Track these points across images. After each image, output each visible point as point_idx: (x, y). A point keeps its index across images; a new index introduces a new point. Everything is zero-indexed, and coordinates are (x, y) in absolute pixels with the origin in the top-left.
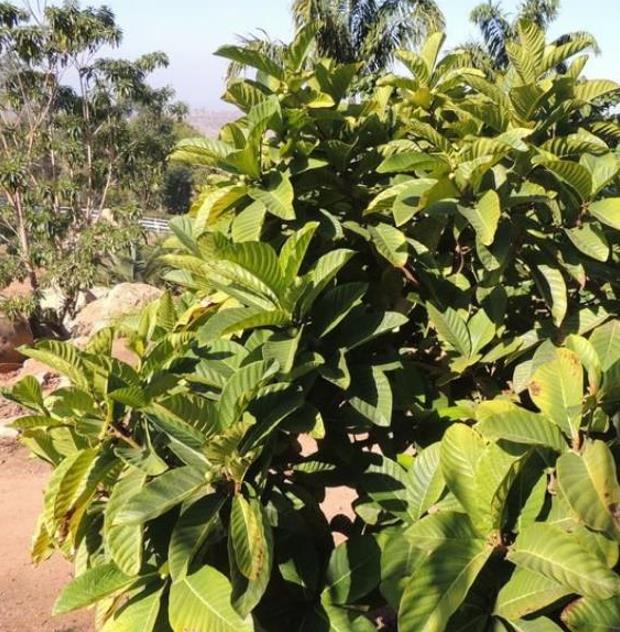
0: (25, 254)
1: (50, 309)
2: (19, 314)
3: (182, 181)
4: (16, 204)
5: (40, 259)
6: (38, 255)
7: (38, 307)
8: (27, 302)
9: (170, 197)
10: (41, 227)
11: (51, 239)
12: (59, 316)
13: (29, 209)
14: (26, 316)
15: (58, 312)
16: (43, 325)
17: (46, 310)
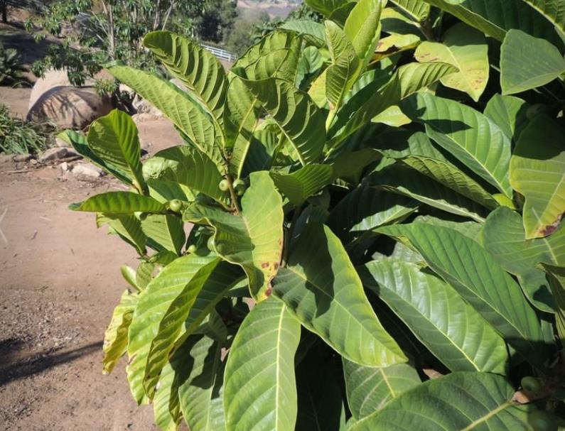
0: (112, 51)
1: (126, 92)
2: (106, 93)
3: (213, 18)
4: (109, 12)
5: (121, 55)
6: (121, 52)
7: (118, 89)
8: (110, 84)
9: (204, 28)
10: (126, 32)
11: (131, 42)
12: (131, 98)
13: (117, 19)
14: (109, 94)
15: (130, 95)
16: (120, 103)
17: (123, 92)
